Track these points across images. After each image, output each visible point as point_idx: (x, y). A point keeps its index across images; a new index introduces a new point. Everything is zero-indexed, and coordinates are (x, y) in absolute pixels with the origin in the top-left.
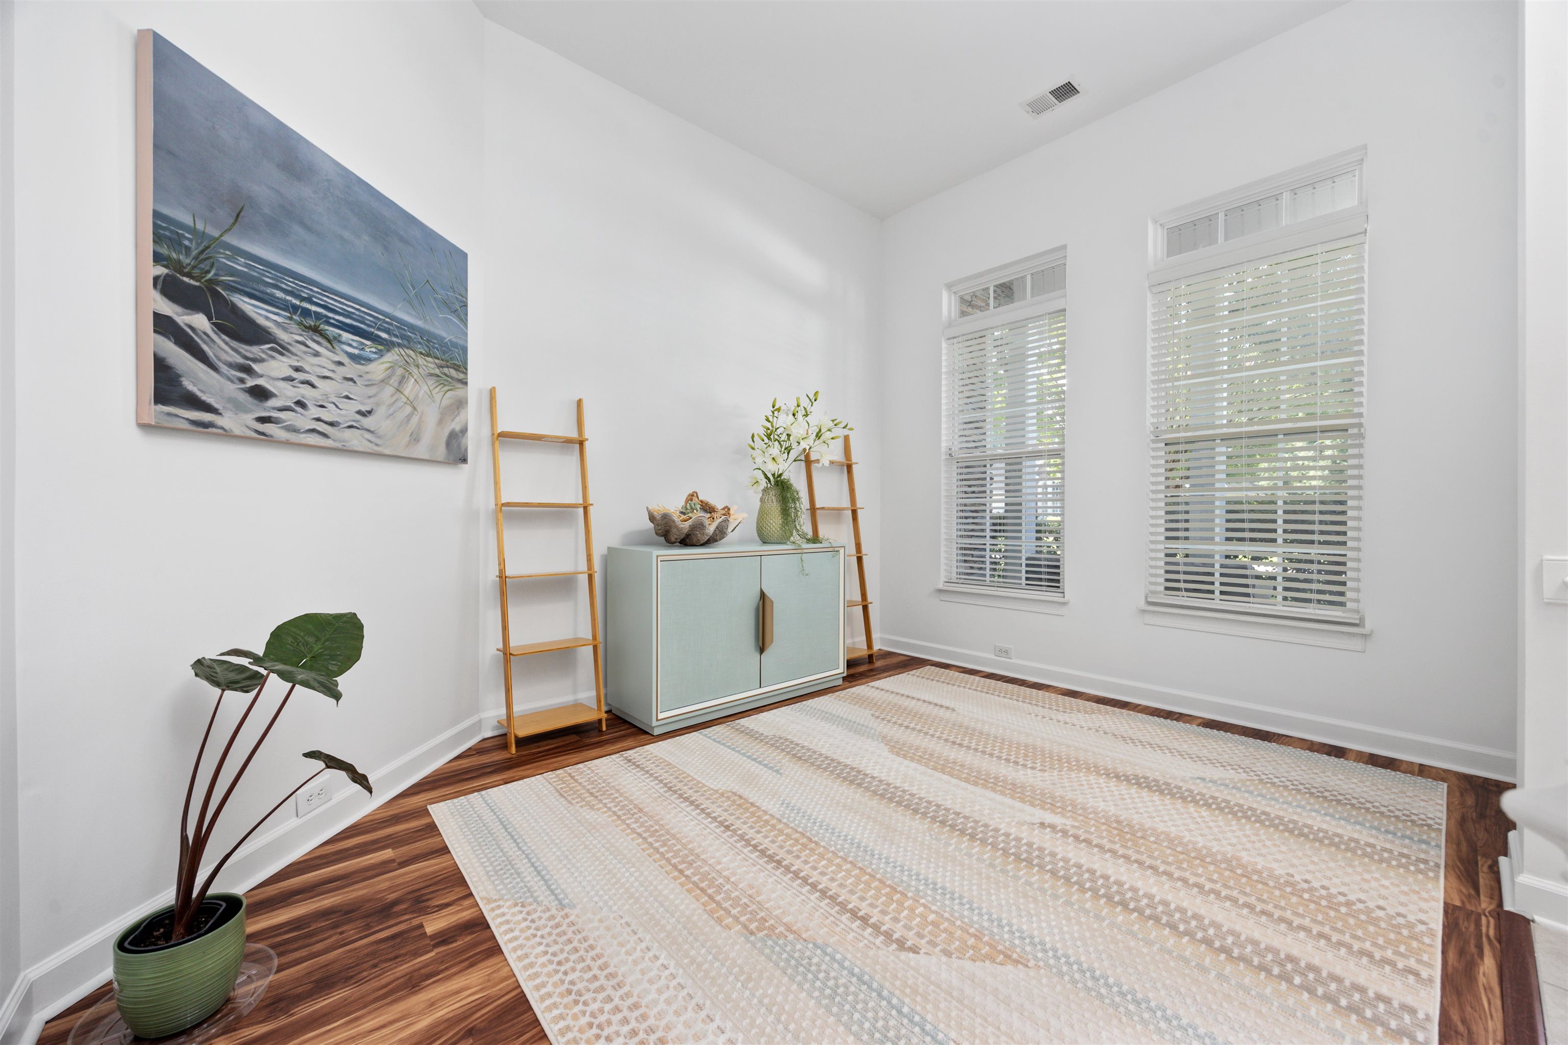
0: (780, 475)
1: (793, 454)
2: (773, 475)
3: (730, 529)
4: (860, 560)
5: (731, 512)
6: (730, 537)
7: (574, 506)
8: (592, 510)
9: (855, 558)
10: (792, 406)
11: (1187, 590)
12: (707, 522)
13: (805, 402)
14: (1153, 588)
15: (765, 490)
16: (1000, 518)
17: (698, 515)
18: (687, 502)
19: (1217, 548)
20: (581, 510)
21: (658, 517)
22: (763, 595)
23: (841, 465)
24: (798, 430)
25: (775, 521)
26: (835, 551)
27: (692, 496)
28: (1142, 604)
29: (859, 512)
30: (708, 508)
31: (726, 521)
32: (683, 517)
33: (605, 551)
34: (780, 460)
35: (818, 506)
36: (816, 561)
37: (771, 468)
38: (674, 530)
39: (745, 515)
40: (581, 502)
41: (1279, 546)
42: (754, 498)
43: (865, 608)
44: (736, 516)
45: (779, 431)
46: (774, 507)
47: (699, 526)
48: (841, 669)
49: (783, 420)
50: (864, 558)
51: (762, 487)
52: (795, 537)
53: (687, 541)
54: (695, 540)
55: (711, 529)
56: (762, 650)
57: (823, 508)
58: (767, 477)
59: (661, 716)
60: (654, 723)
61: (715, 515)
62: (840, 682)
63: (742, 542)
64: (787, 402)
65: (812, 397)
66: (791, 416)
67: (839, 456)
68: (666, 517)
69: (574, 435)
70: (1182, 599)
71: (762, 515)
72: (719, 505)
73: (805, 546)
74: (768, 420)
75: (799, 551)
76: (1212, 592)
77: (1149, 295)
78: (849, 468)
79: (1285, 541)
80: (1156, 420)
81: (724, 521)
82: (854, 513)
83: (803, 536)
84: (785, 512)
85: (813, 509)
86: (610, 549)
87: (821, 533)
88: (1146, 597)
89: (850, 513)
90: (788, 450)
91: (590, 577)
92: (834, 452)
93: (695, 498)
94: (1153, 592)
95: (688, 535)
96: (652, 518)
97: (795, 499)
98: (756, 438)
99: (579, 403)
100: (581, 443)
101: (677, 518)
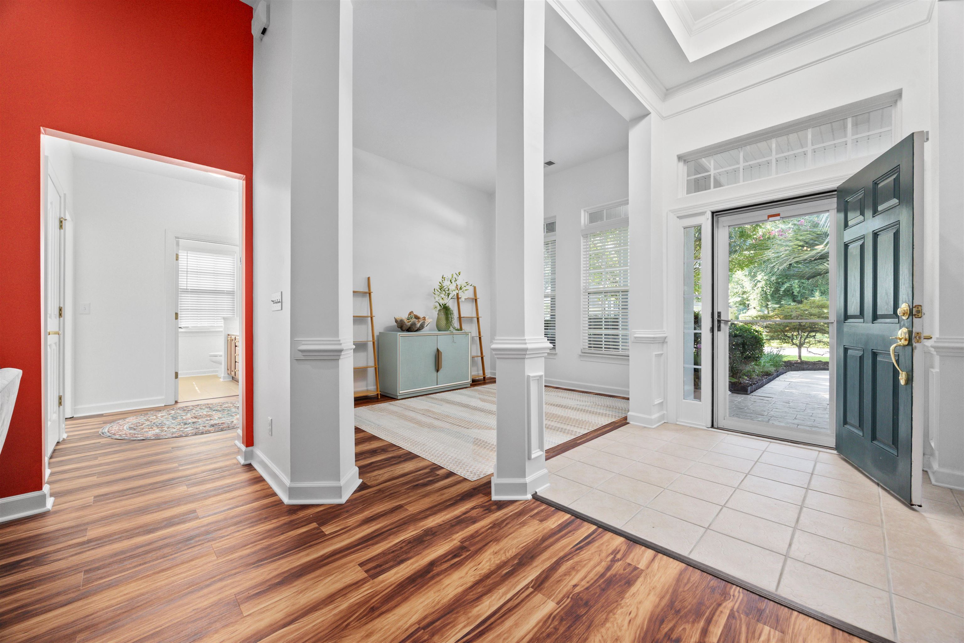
0: (445, 304)
1: (451, 296)
2: (443, 304)
3: (425, 326)
4: (480, 338)
5: (426, 319)
6: (426, 328)
7: (367, 317)
8: (374, 318)
9: (478, 338)
10: (450, 277)
11: (594, 347)
12: (417, 323)
13: (455, 276)
14: (584, 347)
15: (439, 310)
16: (548, 321)
17: (414, 320)
18: (409, 315)
19: (603, 332)
20: (370, 318)
21: (399, 321)
22: (438, 350)
23: (473, 299)
24: (452, 287)
25: (443, 322)
26: (467, 334)
27: (411, 313)
28: (580, 353)
29: (480, 319)
30: (417, 317)
31: (424, 322)
32: (408, 321)
33: (378, 334)
34: (445, 299)
35: (462, 316)
36: (459, 338)
37: (442, 302)
38: (405, 326)
39: (431, 320)
40: (369, 315)
41: (620, 331)
42: (435, 314)
43: (482, 358)
44: (428, 321)
45: (445, 288)
46: (443, 317)
47: (414, 324)
48: (470, 381)
49: (446, 283)
50: (482, 337)
51: (438, 309)
52: (451, 329)
53: (409, 330)
54: (412, 330)
55: (418, 325)
56: (438, 371)
57: (464, 317)
58: (440, 305)
59: (400, 392)
60: (398, 394)
61: (420, 320)
62: (469, 386)
63: (430, 330)
64: (448, 276)
65: (457, 274)
66: (449, 282)
67: (472, 296)
68: (402, 321)
69: (367, 290)
70: (593, 350)
71: (438, 320)
72: (421, 316)
73: (455, 332)
74: (440, 283)
75: (452, 334)
76: (602, 348)
77: (582, 238)
78: (476, 300)
79: (622, 329)
80: (585, 285)
81: (423, 322)
82: (478, 319)
83: (454, 328)
84: (447, 319)
85: (460, 318)
86: (380, 333)
87: (463, 327)
88: (581, 350)
89: (476, 319)
90: (449, 294)
91: (374, 343)
92: (469, 294)
93: (412, 314)
94: (584, 349)
95: (410, 328)
96: (396, 321)
97: (452, 314)
98: (436, 290)
99: (369, 278)
100: (370, 294)
101: (406, 321)
